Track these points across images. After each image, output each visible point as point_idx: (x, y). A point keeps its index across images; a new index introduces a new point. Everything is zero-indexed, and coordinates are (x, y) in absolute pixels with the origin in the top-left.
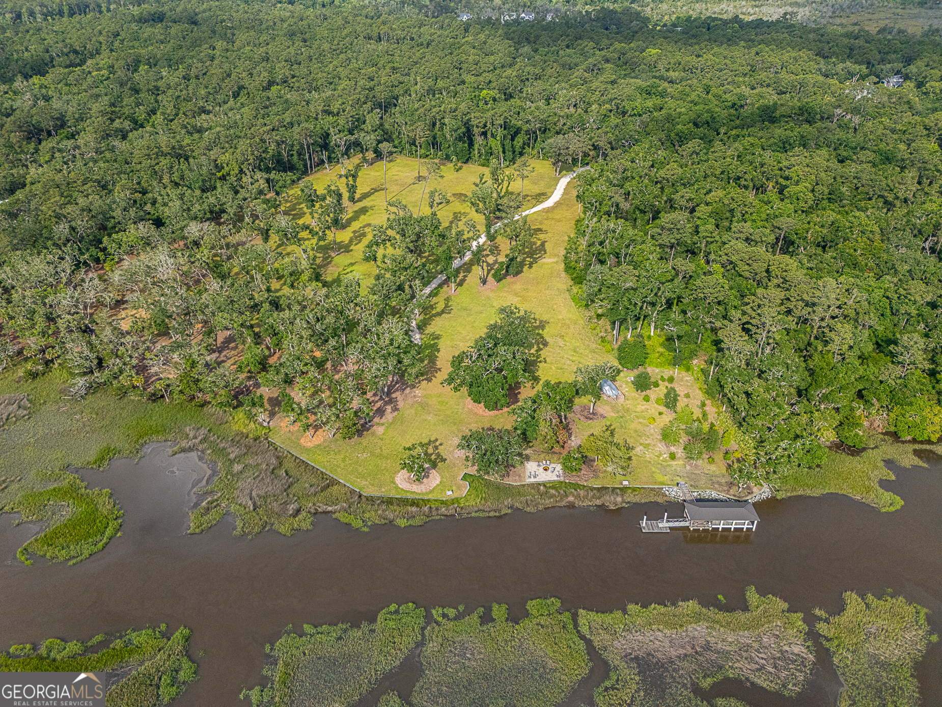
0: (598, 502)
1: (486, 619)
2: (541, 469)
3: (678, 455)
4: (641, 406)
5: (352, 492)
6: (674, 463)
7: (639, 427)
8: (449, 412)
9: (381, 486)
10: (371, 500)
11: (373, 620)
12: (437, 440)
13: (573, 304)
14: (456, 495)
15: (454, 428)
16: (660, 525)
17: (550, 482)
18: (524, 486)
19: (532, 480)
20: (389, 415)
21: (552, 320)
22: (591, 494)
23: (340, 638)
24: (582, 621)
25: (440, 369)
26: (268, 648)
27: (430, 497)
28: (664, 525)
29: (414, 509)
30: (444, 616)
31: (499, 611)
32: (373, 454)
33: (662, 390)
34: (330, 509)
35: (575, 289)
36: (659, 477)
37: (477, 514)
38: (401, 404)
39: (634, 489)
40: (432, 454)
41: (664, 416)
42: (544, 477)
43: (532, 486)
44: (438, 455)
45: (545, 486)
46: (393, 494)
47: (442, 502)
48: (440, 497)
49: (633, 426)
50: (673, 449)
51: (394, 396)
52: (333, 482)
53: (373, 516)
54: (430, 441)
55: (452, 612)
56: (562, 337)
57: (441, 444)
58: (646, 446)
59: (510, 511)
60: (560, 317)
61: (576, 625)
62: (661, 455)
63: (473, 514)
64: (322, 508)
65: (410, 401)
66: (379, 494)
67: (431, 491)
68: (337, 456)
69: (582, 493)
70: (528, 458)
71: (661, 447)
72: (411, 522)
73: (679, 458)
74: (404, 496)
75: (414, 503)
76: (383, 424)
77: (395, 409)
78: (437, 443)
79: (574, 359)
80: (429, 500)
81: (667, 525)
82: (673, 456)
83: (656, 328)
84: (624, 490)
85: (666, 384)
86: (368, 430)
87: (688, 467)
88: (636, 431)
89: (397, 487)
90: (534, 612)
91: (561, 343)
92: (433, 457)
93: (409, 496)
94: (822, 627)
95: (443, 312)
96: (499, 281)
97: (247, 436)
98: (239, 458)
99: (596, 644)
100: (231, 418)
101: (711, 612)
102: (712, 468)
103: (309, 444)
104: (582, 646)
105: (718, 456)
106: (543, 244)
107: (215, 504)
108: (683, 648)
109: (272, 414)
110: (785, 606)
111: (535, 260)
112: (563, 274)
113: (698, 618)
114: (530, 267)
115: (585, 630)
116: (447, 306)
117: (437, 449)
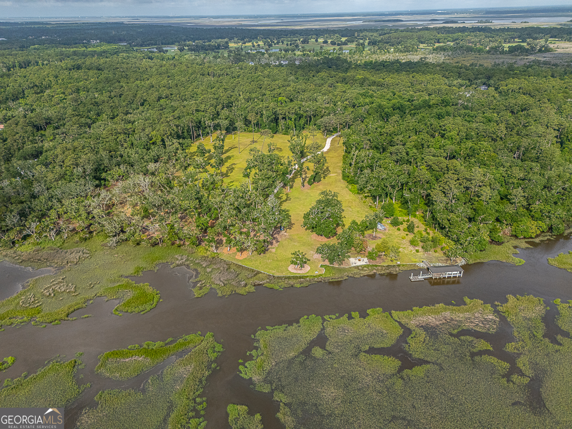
0: (388, 271)
1: (350, 318)
2: (357, 261)
3: (420, 251)
4: (397, 233)
5: (269, 275)
6: (418, 254)
7: (398, 241)
8: (305, 241)
9: (282, 272)
10: (279, 278)
11: (298, 322)
13: (351, 193)
14: (320, 273)
15: (309, 247)
16: (419, 278)
17: (363, 265)
18: (351, 268)
19: (354, 265)
20: (275, 244)
21: (342, 200)
22: (384, 268)
24: (394, 315)
25: (294, 224)
26: (253, 336)
27: (308, 275)
28: (421, 277)
29: (302, 280)
30: (330, 318)
31: (355, 314)
32: (273, 260)
33: (405, 225)
34: (261, 283)
35: (350, 187)
36: (414, 260)
37: (332, 280)
38: (279, 239)
39: (403, 265)
41: (409, 236)
42: (359, 263)
43: (355, 267)
44: (306, 258)
45: (361, 267)
46: (289, 275)
47: (314, 276)
48: (312, 274)
49: (395, 241)
50: (417, 248)
51: (275, 236)
52: (258, 273)
53: (284, 284)
55: (334, 317)
56: (350, 207)
57: (305, 254)
58: (404, 248)
59: (347, 278)
60: (346, 199)
61: (392, 317)
62: (411, 251)
63: (330, 280)
64: (258, 282)
65: (284, 238)
66: (283, 276)
67: (308, 272)
68: (256, 262)
69: (380, 268)
70: (349, 257)
71: (411, 248)
72: (302, 285)
73: (421, 252)
74: (295, 275)
75: (300, 278)
76: (274, 248)
77: (278, 241)
79: (359, 215)
80: (308, 276)
81: (422, 277)
82: (417, 251)
84: (399, 266)
85: (406, 223)
86: (267, 250)
87: (426, 255)
88: (397, 243)
89: (290, 272)
90: (371, 313)
91: (351, 210)
93: (298, 275)
94: (500, 308)
95: (286, 200)
96: (311, 185)
97: (208, 257)
98: (208, 266)
99: (403, 323)
100: (196, 250)
101: (451, 307)
102: (437, 254)
103: (240, 258)
104: (397, 324)
105: (439, 249)
106: (327, 168)
107: (204, 285)
108: (442, 321)
109: (217, 248)
110: (482, 302)
111: (326, 175)
112: (342, 181)
113: (445, 310)
114: (324, 178)
115: (396, 318)
116: (287, 197)
117: (304, 256)
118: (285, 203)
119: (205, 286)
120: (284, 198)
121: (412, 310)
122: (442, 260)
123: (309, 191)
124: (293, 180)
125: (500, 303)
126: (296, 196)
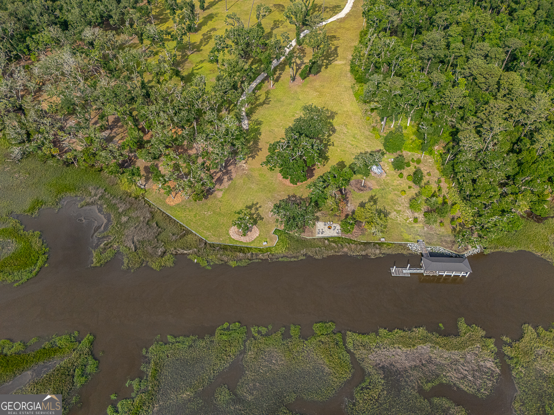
0: (364, 253)
1: (286, 336)
2: (326, 227)
3: (420, 220)
4: (397, 181)
5: (201, 240)
6: (416, 225)
7: (395, 197)
8: (266, 183)
9: (219, 237)
10: (212, 246)
11: (212, 334)
12: (257, 203)
13: (355, 99)
14: (269, 245)
15: (269, 195)
16: (404, 271)
17: (332, 237)
18: (314, 239)
19: (320, 235)
20: (226, 183)
21: (339, 112)
22: (359, 247)
23: (190, 346)
24: (349, 340)
25: (261, 149)
26: (144, 350)
27: (252, 245)
28: (407, 271)
29: (241, 255)
30: (259, 332)
31: (294, 331)
32: (214, 212)
33: (411, 169)
34: (185, 252)
35: (357, 87)
36: (406, 236)
37: (283, 259)
38: (234, 175)
39: (388, 245)
40: (254, 214)
41: (412, 189)
42: (328, 233)
43: (320, 239)
44: (258, 215)
45: (328, 240)
46: (227, 243)
47: (260, 250)
48: (258, 246)
49: (390, 196)
50: (416, 215)
51: (229, 168)
52: (188, 232)
53: (214, 258)
54: (253, 204)
55: (264, 330)
56: (346, 125)
57: (260, 207)
58: (398, 212)
59: (304, 258)
60: (345, 109)
61: (344, 343)
62: (408, 219)
63: (280, 259)
64: (181, 251)
65: (240, 173)
66: (218, 243)
67: (253, 242)
68: (191, 213)
69: (353, 246)
70: (317, 219)
71: (408, 213)
72: (239, 264)
73: (420, 222)
74: (235, 244)
75: (241, 250)
76: (221, 190)
77: (230, 179)
78: (258, 206)
79: (353, 143)
80: (251, 248)
81: (409, 271)
82: (416, 220)
83: (411, 120)
84: (381, 244)
85: (415, 164)
86: (212, 194)
87: (426, 229)
88: (392, 200)
89: (230, 238)
90: (318, 332)
91: (345, 130)
92: (255, 216)
93: (239, 244)
94: (507, 350)
95: (264, 103)
96: (304, 78)
97: (130, 196)
98: (124, 213)
99: (357, 356)
100: (119, 181)
101: (434, 337)
102: (443, 229)
103: (172, 203)
104: (348, 357)
105: (447, 221)
106: (336, 49)
107: (109, 245)
108: (414, 361)
109: (147, 179)
110: (483, 333)
111: (330, 62)
112: (349, 75)
113: (425, 340)
114: (326, 68)
115: (350, 346)
116: (267, 98)
117: (257, 210)
118: (260, 108)
119: (111, 246)
120: (262, 98)
121: (377, 334)
122: (446, 242)
123: (298, 90)
124: (282, 67)
125: (511, 338)
126: (279, 97)
